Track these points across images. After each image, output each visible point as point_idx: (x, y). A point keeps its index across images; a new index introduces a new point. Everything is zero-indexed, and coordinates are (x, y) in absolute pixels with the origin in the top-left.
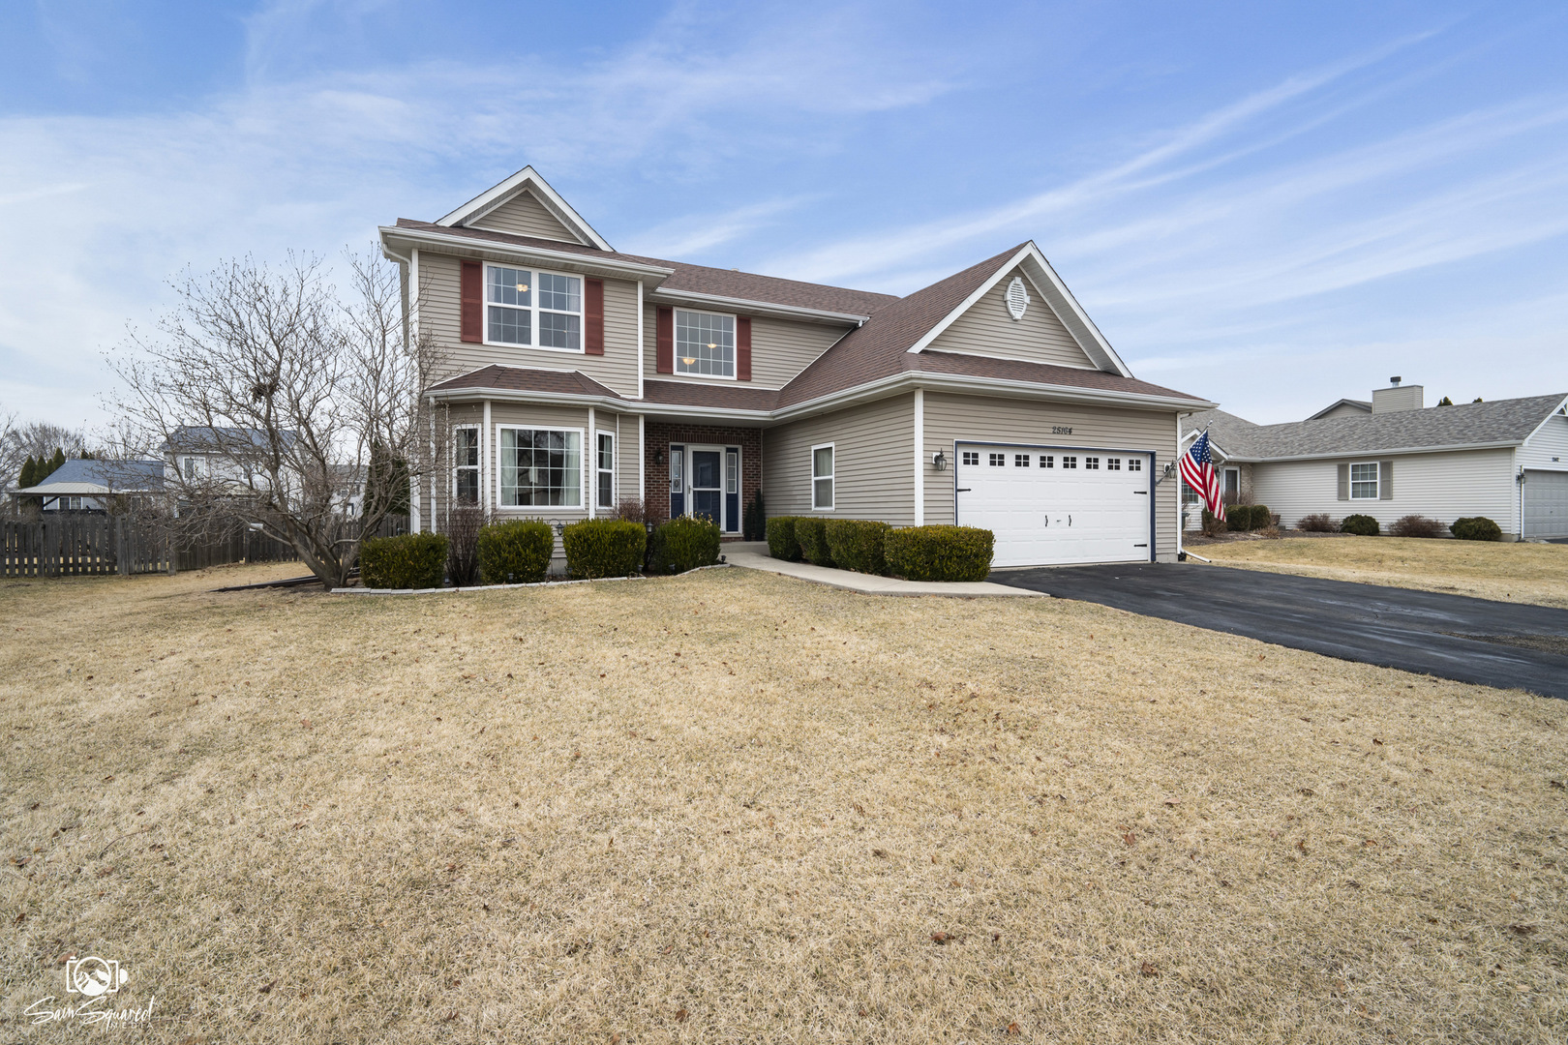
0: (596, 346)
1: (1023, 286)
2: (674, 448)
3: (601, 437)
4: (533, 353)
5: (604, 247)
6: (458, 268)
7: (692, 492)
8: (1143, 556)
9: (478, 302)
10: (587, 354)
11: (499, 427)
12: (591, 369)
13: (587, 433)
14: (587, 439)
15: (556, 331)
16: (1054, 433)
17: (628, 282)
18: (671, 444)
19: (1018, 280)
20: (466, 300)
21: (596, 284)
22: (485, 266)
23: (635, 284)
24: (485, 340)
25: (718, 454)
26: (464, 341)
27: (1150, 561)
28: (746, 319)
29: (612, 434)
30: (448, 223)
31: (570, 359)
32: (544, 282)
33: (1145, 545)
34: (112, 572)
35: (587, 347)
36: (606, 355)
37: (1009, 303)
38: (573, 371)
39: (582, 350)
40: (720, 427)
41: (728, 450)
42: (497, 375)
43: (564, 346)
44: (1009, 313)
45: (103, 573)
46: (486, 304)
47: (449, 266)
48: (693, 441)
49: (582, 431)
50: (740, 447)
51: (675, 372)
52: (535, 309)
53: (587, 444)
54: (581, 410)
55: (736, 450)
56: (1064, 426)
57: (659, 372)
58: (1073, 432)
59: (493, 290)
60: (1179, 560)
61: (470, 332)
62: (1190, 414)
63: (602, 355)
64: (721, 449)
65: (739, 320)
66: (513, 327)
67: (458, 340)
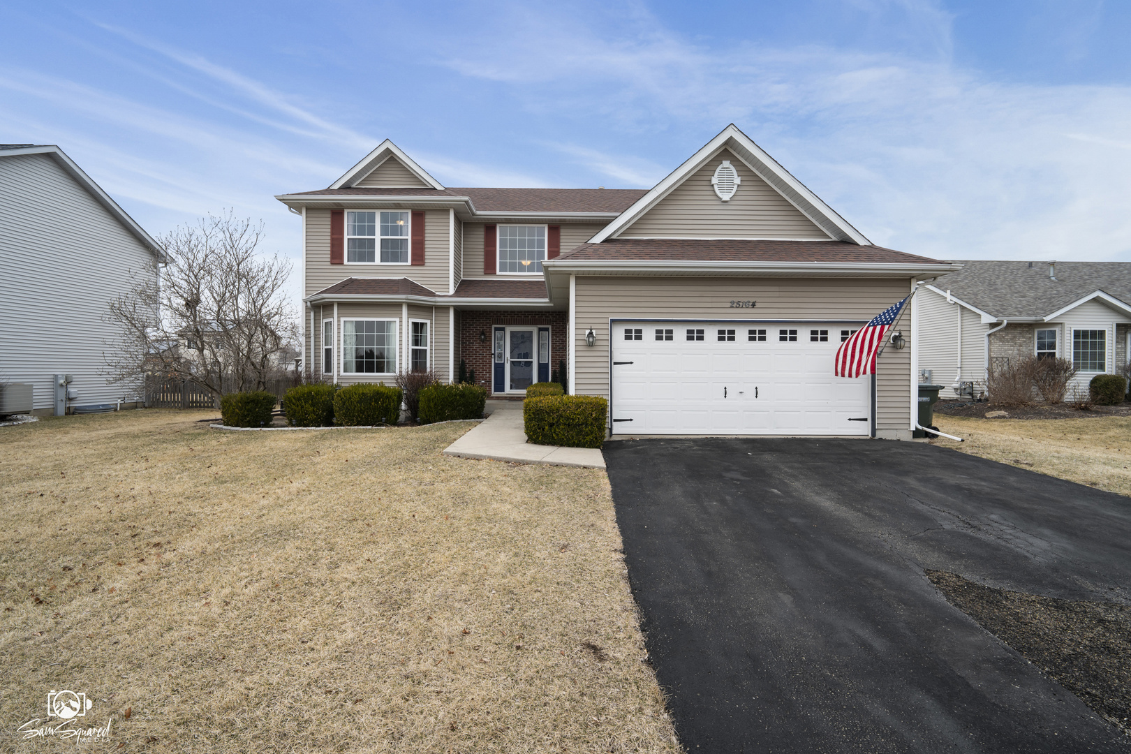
0: (419, 259)
1: (732, 168)
2: (496, 329)
3: (415, 324)
4: (377, 268)
5: (439, 187)
6: (329, 215)
7: (509, 362)
8: (863, 430)
9: (341, 237)
10: (412, 265)
11: (342, 319)
12: (417, 276)
13: (401, 322)
14: (401, 325)
15: (392, 251)
16: (732, 307)
17: (442, 210)
18: (494, 326)
19: (726, 164)
20: (334, 236)
21: (419, 215)
22: (346, 212)
23: (448, 211)
24: (346, 262)
25: (531, 332)
26: (332, 264)
27: (870, 436)
28: (555, 228)
29: (428, 322)
30: (336, 187)
31: (401, 270)
32: (384, 218)
33: (866, 420)
34: (212, 407)
35: (413, 260)
36: (426, 264)
37: (716, 187)
38: (402, 278)
39: (409, 263)
40: (532, 312)
41: (540, 330)
42: (350, 285)
43: (398, 261)
44: (716, 195)
45: (208, 407)
46: (346, 237)
47: (323, 215)
48: (510, 323)
49: (397, 320)
50: (550, 327)
51: (498, 272)
52: (378, 237)
53: (401, 329)
54: (398, 305)
55: (547, 330)
56: (746, 300)
57: (486, 274)
58: (757, 305)
59: (351, 228)
60: (914, 437)
61: (336, 257)
62: (935, 278)
63: (423, 265)
64: (534, 329)
65: (550, 228)
66: (363, 251)
67: (329, 263)
